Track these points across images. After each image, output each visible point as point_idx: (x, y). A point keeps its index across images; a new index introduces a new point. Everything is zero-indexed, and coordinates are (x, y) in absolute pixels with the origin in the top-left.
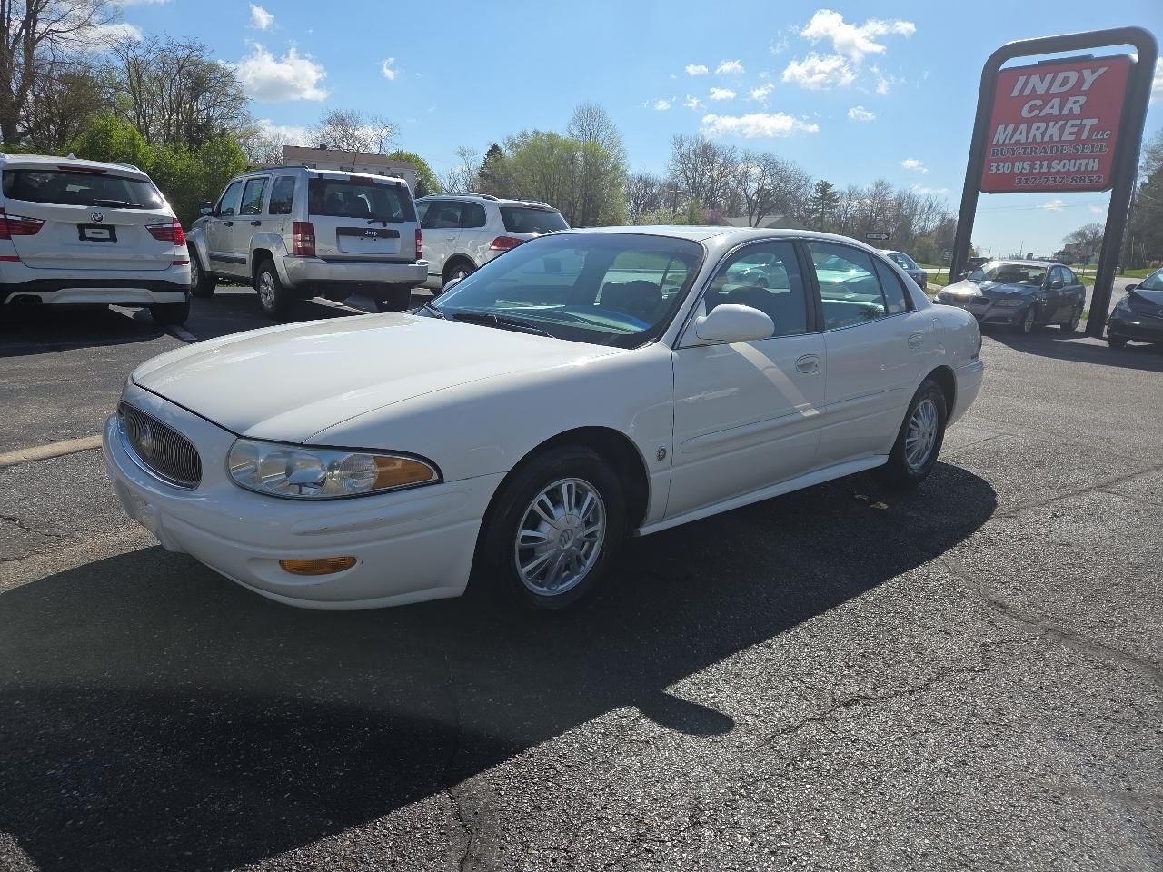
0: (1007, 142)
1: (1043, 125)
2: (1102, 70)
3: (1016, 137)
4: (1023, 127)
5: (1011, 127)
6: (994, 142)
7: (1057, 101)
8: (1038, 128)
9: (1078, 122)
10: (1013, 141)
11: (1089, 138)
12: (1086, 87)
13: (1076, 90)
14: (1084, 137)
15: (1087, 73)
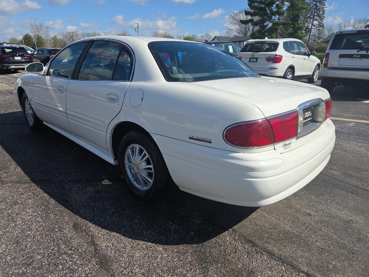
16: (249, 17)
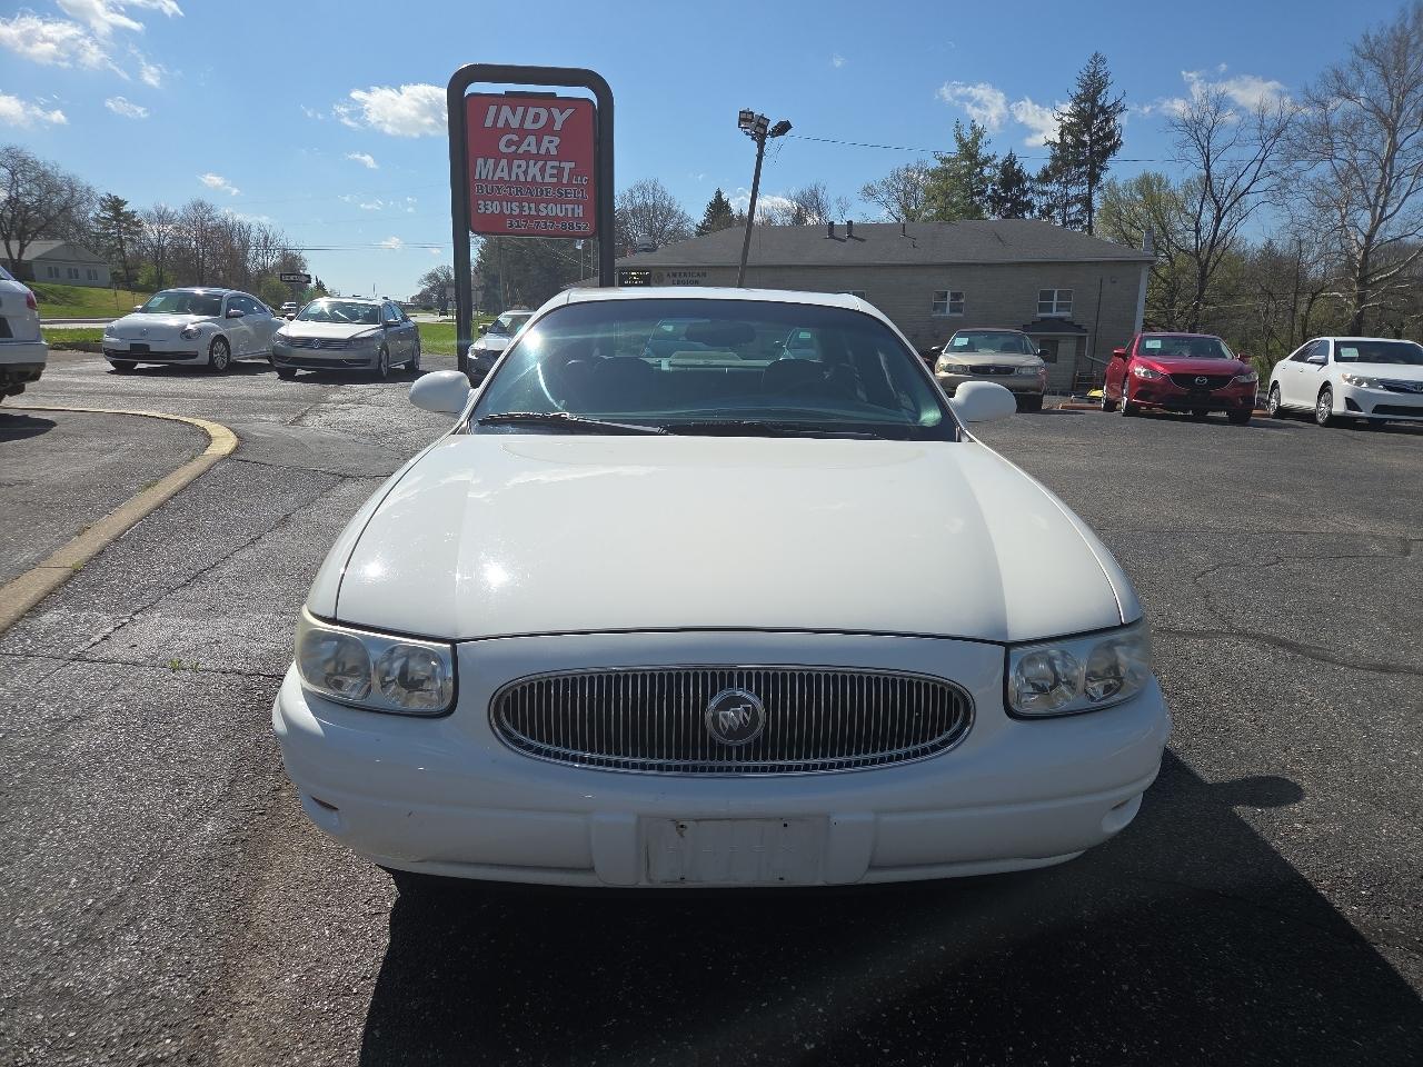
0: (490, 178)
1: (523, 163)
2: (569, 112)
3: (498, 174)
4: (504, 162)
5: (491, 162)
6: (477, 177)
7: (532, 139)
8: (519, 166)
9: (557, 164)
10: (496, 178)
11: (569, 184)
12: (557, 127)
13: (548, 129)
14: (565, 181)
15: (556, 112)
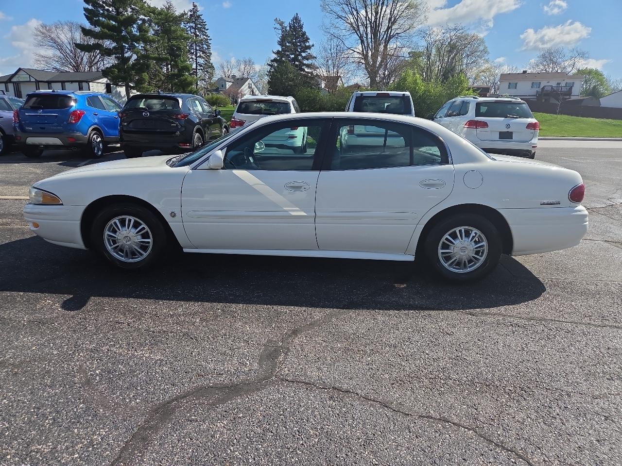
16: (92, 41)
